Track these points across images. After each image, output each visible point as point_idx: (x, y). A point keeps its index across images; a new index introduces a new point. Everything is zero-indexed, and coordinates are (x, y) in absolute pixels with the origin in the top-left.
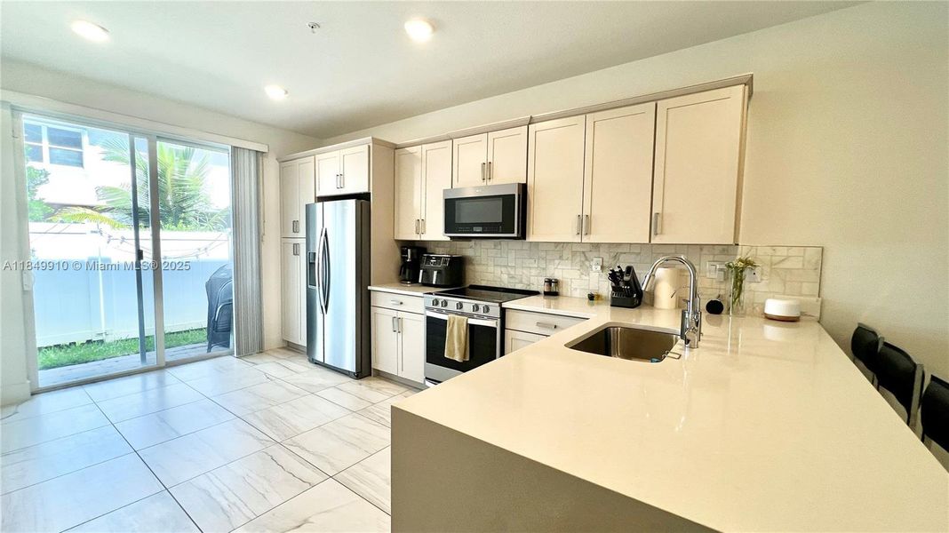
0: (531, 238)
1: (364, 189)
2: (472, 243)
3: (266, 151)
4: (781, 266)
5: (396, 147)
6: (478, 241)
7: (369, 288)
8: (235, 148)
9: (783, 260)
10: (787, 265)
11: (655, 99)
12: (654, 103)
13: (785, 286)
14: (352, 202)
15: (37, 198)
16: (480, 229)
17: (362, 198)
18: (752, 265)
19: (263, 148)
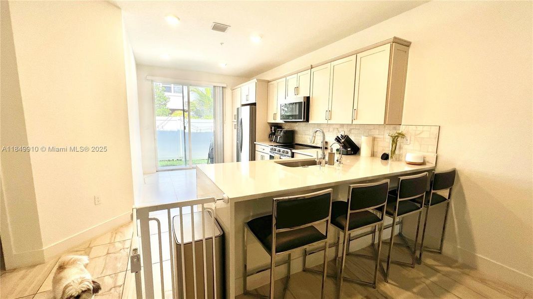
0: (310, 122)
1: (254, 102)
2: (297, 124)
3: (225, 86)
4: (418, 136)
5: (269, 82)
6: (299, 123)
7: (255, 143)
8: (214, 87)
9: (421, 133)
10: (422, 136)
11: (356, 53)
12: (355, 55)
13: (420, 147)
14: (248, 107)
15: (167, 107)
16: (291, 118)
17: (253, 105)
18: (402, 135)
19: (224, 85)
